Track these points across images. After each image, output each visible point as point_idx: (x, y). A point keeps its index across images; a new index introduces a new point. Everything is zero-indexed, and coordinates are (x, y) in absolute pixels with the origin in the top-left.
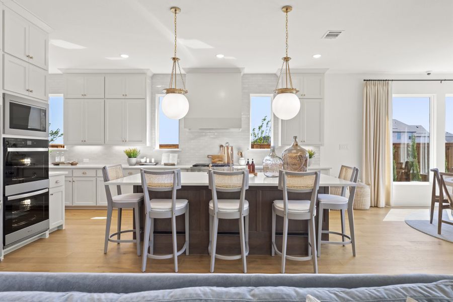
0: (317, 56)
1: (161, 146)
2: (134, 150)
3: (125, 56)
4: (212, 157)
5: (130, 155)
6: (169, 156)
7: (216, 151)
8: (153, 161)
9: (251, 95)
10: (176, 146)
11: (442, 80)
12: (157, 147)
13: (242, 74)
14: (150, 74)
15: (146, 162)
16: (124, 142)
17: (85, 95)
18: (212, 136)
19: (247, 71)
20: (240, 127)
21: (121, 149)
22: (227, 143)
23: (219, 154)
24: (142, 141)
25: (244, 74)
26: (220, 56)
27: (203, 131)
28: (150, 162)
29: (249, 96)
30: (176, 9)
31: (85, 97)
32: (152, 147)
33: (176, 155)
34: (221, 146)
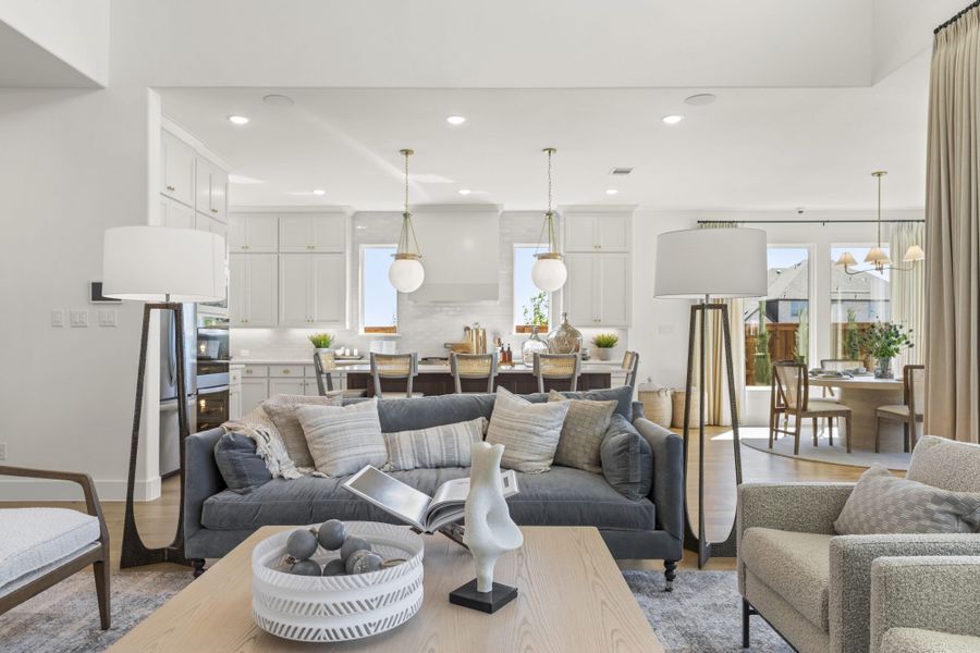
0: (611, 192)
1: (368, 330)
2: (325, 335)
3: (319, 192)
4: (454, 347)
5: (319, 343)
6: (381, 345)
7: (457, 336)
8: (356, 352)
9: (515, 245)
10: (392, 329)
11: (824, 222)
12: (361, 332)
13: (500, 212)
14: (350, 213)
15: (344, 355)
16: (310, 322)
17: (247, 247)
18: (451, 313)
19: (507, 207)
20: (496, 298)
21: (304, 334)
22: (476, 324)
23: (464, 342)
24: (340, 320)
25: (504, 212)
26: (464, 192)
27: (437, 305)
28: (352, 354)
29: (512, 247)
30: (407, 152)
31: (248, 251)
32: (353, 331)
33: (394, 343)
34: (467, 329)
